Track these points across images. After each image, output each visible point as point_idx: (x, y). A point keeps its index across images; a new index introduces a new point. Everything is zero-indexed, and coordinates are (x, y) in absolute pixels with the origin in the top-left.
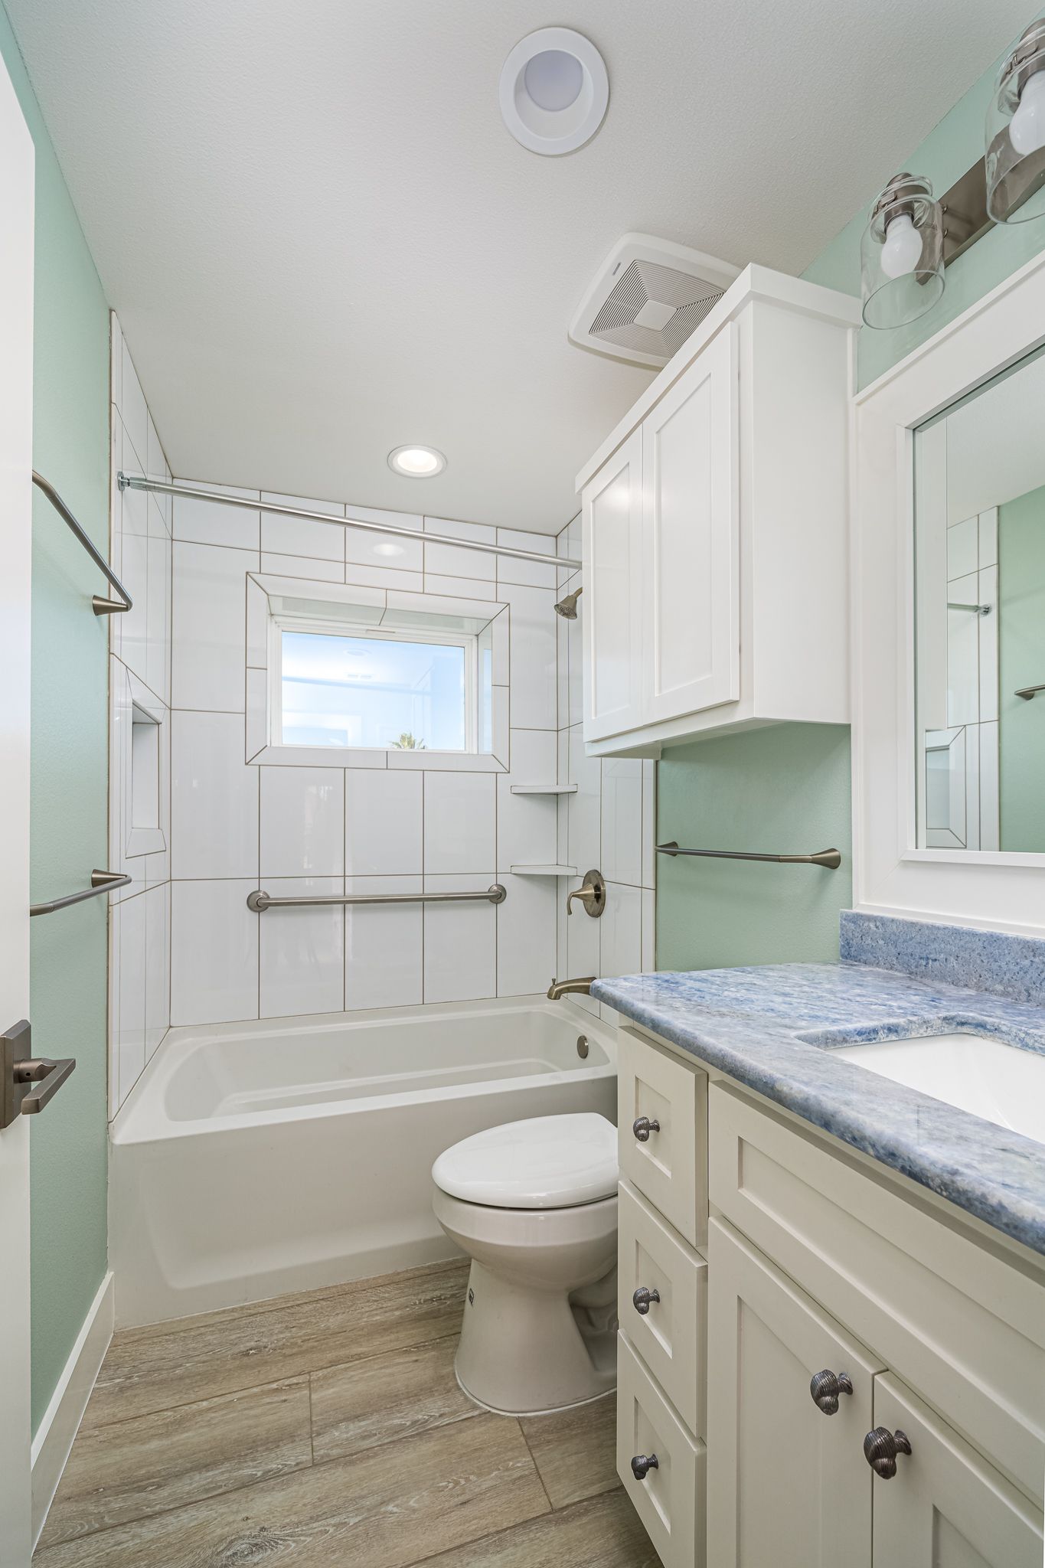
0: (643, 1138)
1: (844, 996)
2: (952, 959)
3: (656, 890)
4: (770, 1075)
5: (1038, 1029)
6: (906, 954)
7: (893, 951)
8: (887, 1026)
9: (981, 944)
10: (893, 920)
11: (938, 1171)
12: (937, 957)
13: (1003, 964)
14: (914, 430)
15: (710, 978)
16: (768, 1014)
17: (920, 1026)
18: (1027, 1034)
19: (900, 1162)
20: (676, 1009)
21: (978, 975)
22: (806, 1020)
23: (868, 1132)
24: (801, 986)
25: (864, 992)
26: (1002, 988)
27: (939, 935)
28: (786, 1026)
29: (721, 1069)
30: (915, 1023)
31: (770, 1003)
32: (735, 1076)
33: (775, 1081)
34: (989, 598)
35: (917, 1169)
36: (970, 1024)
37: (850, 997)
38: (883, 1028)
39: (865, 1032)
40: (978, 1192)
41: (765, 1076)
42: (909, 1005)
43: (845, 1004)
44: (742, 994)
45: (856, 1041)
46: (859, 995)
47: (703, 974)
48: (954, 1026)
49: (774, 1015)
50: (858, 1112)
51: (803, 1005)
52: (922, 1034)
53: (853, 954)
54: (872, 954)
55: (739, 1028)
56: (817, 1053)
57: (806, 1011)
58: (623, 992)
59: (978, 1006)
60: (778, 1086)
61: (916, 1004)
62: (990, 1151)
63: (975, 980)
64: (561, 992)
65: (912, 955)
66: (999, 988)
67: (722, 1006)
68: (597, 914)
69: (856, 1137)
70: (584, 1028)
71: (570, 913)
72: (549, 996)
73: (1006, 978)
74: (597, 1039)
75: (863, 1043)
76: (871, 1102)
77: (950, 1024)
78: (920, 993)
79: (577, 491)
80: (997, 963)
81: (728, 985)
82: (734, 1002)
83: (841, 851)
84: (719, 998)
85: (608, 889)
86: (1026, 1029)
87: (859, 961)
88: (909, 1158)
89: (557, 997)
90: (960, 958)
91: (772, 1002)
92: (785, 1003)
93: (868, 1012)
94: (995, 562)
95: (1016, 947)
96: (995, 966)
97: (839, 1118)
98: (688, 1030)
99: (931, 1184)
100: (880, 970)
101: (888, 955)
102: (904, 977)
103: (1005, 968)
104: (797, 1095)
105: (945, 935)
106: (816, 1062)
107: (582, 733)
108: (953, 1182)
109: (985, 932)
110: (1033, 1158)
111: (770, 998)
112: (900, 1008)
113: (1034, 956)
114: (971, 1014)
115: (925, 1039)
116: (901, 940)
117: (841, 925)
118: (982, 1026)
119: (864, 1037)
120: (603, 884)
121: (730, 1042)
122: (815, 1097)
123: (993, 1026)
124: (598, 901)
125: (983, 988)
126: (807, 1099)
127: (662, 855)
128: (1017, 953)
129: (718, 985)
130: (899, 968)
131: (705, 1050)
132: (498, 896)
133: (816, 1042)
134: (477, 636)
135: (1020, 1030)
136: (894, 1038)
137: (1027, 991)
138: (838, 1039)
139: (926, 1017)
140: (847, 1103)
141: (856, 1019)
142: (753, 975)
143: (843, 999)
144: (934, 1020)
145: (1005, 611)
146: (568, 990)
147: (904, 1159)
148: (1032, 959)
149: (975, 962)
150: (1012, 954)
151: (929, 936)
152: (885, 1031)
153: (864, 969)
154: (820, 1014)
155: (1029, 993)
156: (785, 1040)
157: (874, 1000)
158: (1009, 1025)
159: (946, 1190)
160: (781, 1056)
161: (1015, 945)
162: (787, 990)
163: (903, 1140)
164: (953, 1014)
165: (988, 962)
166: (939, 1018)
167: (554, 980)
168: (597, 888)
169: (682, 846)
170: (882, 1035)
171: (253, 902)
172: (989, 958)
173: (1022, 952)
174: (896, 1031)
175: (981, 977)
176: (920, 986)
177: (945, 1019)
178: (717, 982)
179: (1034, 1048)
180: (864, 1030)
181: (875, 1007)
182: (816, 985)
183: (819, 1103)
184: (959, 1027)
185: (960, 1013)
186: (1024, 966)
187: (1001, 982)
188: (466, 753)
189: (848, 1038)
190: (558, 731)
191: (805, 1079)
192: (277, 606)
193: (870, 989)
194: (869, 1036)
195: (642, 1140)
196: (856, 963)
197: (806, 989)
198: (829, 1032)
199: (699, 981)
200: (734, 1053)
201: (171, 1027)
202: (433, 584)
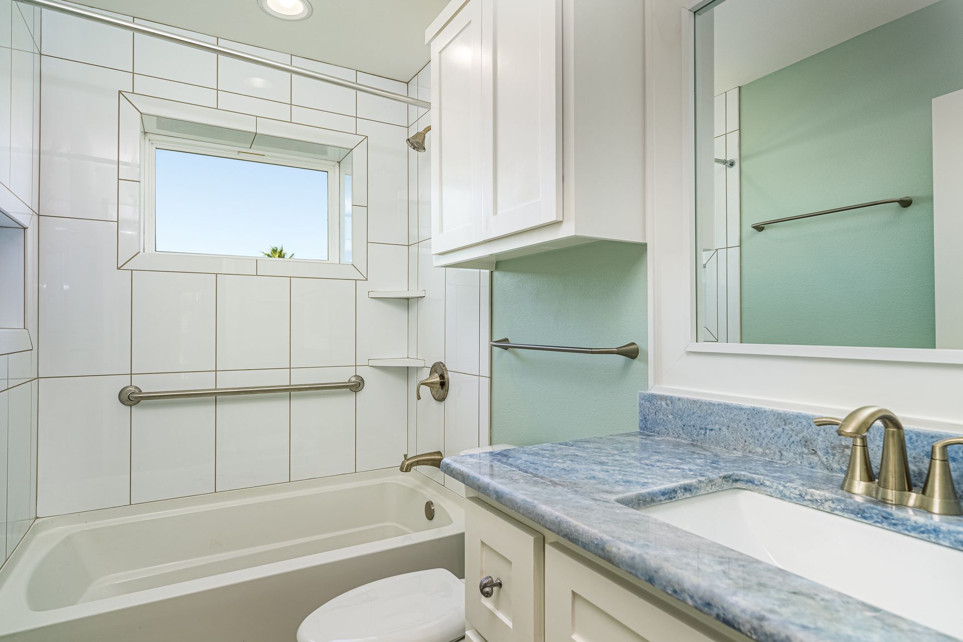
0: (488, 595)
1: (647, 462)
2: (724, 429)
3: (491, 377)
4: (600, 537)
5: (793, 482)
6: (690, 426)
7: (680, 423)
8: (683, 487)
9: (745, 416)
10: (679, 399)
11: (748, 618)
12: (713, 427)
13: (762, 432)
14: (695, 13)
15: (540, 451)
16: (591, 481)
17: (707, 485)
18: (785, 487)
19: (715, 611)
20: (516, 481)
21: (744, 441)
22: (622, 485)
23: (687, 585)
24: (613, 455)
25: (661, 458)
26: (762, 451)
27: (714, 410)
28: (607, 492)
29: (558, 533)
30: (703, 482)
31: (591, 472)
32: (569, 539)
33: (605, 543)
34: (733, 155)
35: (730, 617)
36: (742, 480)
37: (652, 463)
38: (680, 488)
39: (668, 493)
40: (783, 635)
41: (596, 539)
42: (697, 467)
43: (649, 469)
44: (568, 464)
45: (661, 501)
46: (659, 461)
47: (535, 448)
48: (730, 483)
49: (596, 482)
50: (677, 567)
51: (617, 472)
52: (708, 491)
53: (649, 426)
54: (663, 426)
55: (570, 496)
56: (635, 514)
57: (620, 477)
58: (469, 468)
59: (747, 466)
60: (607, 548)
61: (702, 466)
62: (785, 595)
63: (742, 445)
64: (411, 465)
65: (694, 426)
66: (760, 450)
67: (553, 477)
68: (441, 399)
69: (677, 590)
70: (430, 494)
71: (419, 398)
72: (401, 469)
73: (764, 442)
74: (442, 503)
75: (666, 501)
76: (685, 557)
77: (727, 481)
78: (702, 456)
79: (426, 43)
80: (758, 431)
81: (555, 457)
82: (563, 472)
83: (639, 344)
84: (550, 469)
85: (451, 377)
86: (784, 483)
87: (654, 432)
88: (723, 607)
89: (408, 469)
90: (731, 427)
91: (593, 470)
92: (603, 471)
93: (668, 475)
94: (737, 128)
95: (772, 418)
96: (756, 433)
97: (661, 574)
98: (528, 500)
99: (742, 628)
100: (670, 439)
101: (676, 427)
102: (688, 444)
103: (763, 434)
104: (624, 554)
105: (718, 409)
106: (635, 523)
107: (431, 248)
108: (761, 627)
109: (749, 407)
110: (818, 598)
111: (591, 467)
112: (690, 470)
113: (785, 425)
114: (743, 473)
115: (711, 495)
116: (686, 415)
117: (640, 403)
118: (751, 482)
119: (667, 496)
120: (447, 374)
121: (564, 509)
122: (640, 556)
123: (759, 481)
124: (442, 388)
125: (748, 451)
126: (633, 558)
127: (496, 349)
128: (773, 422)
129: (547, 457)
130: (685, 437)
131: (543, 517)
132: (357, 386)
133: (631, 503)
134: (339, 162)
135: (780, 484)
136: (688, 496)
137: (780, 452)
138: (648, 499)
139: (711, 477)
140: (667, 560)
141: (660, 482)
142: (574, 448)
143: (647, 465)
144: (717, 479)
145: (744, 164)
146: (418, 463)
147: (718, 608)
148: (784, 427)
149: (741, 431)
150: (769, 423)
151: (707, 411)
152: (682, 490)
153: (658, 439)
154: (631, 479)
155: (781, 454)
156: (608, 505)
157: (670, 465)
158: (771, 480)
159: (756, 633)
160: (607, 519)
161: (771, 416)
162: (603, 459)
163: (717, 591)
164: (730, 473)
165: (751, 430)
166: (720, 477)
167: (405, 456)
168: (442, 376)
169: (513, 341)
170: (679, 494)
171: (125, 397)
172: (752, 427)
173: (776, 422)
174: (690, 490)
175: (746, 442)
176: (701, 451)
177: (725, 477)
178: (547, 455)
179: (790, 498)
180: (667, 491)
181: (672, 470)
182: (624, 454)
183: (644, 561)
184: (734, 484)
185: (735, 472)
186: (778, 433)
187: (761, 445)
188: (328, 262)
189: (655, 498)
190: (408, 246)
191: (629, 539)
192: (151, 126)
193: (665, 455)
194: (670, 495)
195: (487, 597)
196: (651, 434)
197: (617, 458)
198: (640, 494)
199: (532, 454)
200: (569, 519)
201: (37, 518)
202: (299, 115)
